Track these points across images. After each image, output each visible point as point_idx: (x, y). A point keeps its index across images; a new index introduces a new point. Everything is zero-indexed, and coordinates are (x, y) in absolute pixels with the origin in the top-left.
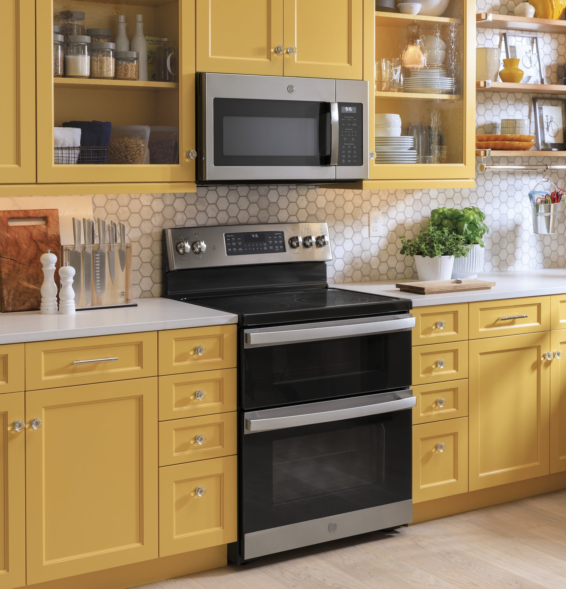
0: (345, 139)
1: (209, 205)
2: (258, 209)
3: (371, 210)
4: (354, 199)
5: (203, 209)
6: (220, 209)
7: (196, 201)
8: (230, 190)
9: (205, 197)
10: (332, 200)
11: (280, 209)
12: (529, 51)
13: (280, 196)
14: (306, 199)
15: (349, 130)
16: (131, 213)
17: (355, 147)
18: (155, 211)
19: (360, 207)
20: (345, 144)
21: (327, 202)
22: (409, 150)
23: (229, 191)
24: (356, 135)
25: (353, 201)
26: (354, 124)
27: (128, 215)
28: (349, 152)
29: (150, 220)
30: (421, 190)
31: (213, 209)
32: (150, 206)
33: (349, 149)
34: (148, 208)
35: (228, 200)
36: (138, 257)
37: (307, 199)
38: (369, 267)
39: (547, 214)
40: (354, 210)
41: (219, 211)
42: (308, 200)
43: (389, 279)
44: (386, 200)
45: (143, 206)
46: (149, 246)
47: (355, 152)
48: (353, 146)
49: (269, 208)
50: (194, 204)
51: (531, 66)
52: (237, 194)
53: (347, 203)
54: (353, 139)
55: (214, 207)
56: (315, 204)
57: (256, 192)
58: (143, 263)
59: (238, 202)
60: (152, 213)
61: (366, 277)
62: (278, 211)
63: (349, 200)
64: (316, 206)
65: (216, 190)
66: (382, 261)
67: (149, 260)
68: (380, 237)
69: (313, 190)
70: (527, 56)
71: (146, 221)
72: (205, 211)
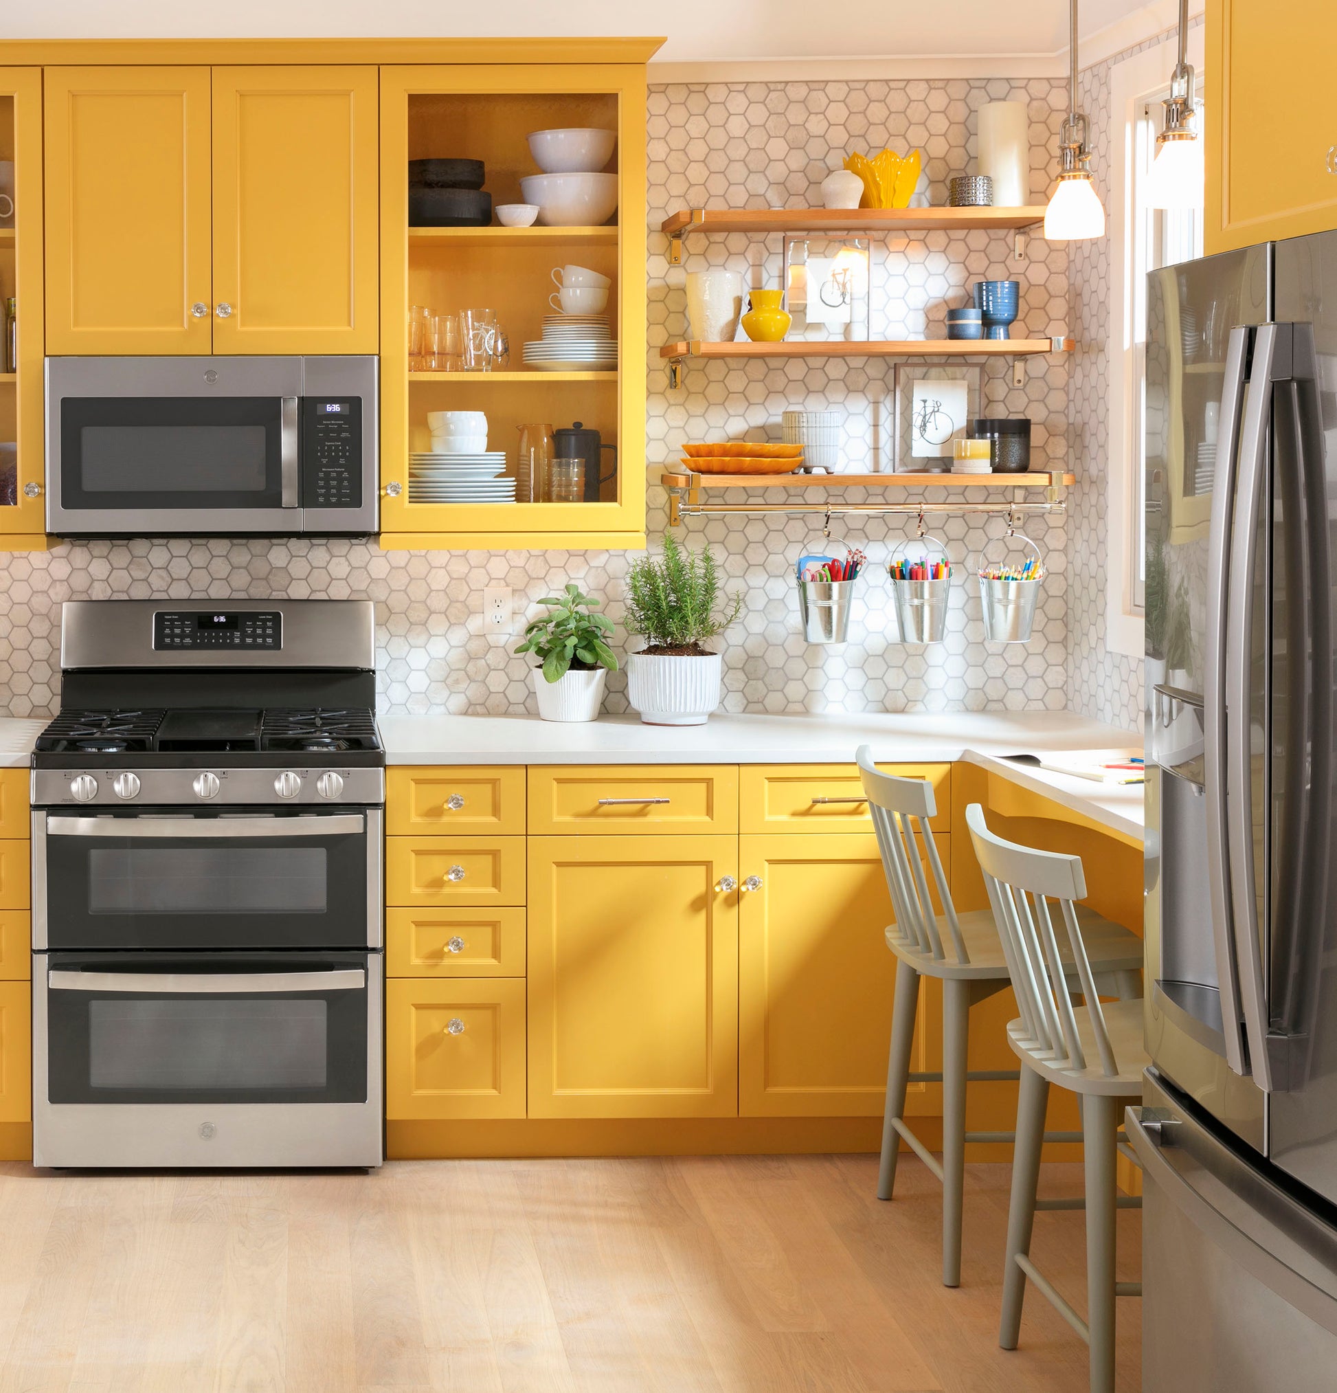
0: (325, 461)
1: (154, 570)
2: (249, 578)
3: (488, 584)
4: (449, 563)
5: (143, 576)
6: (175, 576)
7: (130, 563)
8: (193, 545)
9: (146, 557)
10: (403, 564)
11: (293, 579)
12: (843, 270)
13: (292, 556)
14: (347, 563)
15: (333, 445)
16: (14, 581)
17: (346, 475)
18: (55, 578)
19: (465, 579)
20: (323, 470)
21: (392, 568)
22: (495, 477)
23: (191, 547)
24: (348, 454)
25: (448, 568)
26: (344, 435)
27: (9, 583)
28: (334, 483)
29: (46, 592)
30: (607, 550)
31: (162, 578)
32: (46, 569)
33: (334, 479)
34: (43, 573)
35: (190, 562)
36: (26, 652)
37: (349, 562)
38: (484, 689)
39: (826, 603)
40: (450, 585)
41: (173, 580)
42: (350, 564)
43: (529, 713)
44: (524, 567)
45: (34, 569)
46: (45, 635)
47: (346, 483)
48: (342, 472)
49: (270, 577)
50: (126, 569)
51: (844, 301)
52: (208, 552)
53: (434, 571)
54: (342, 461)
55: (163, 573)
56: (366, 572)
57: (245, 549)
58: (34, 661)
59: (209, 566)
60: (49, 581)
61: (478, 706)
62: (288, 583)
63: (439, 566)
64: (367, 576)
65: (166, 545)
66: (514, 679)
67: (46, 657)
68: (509, 634)
69: (363, 547)
70: (836, 281)
71: (40, 594)
72: (146, 580)
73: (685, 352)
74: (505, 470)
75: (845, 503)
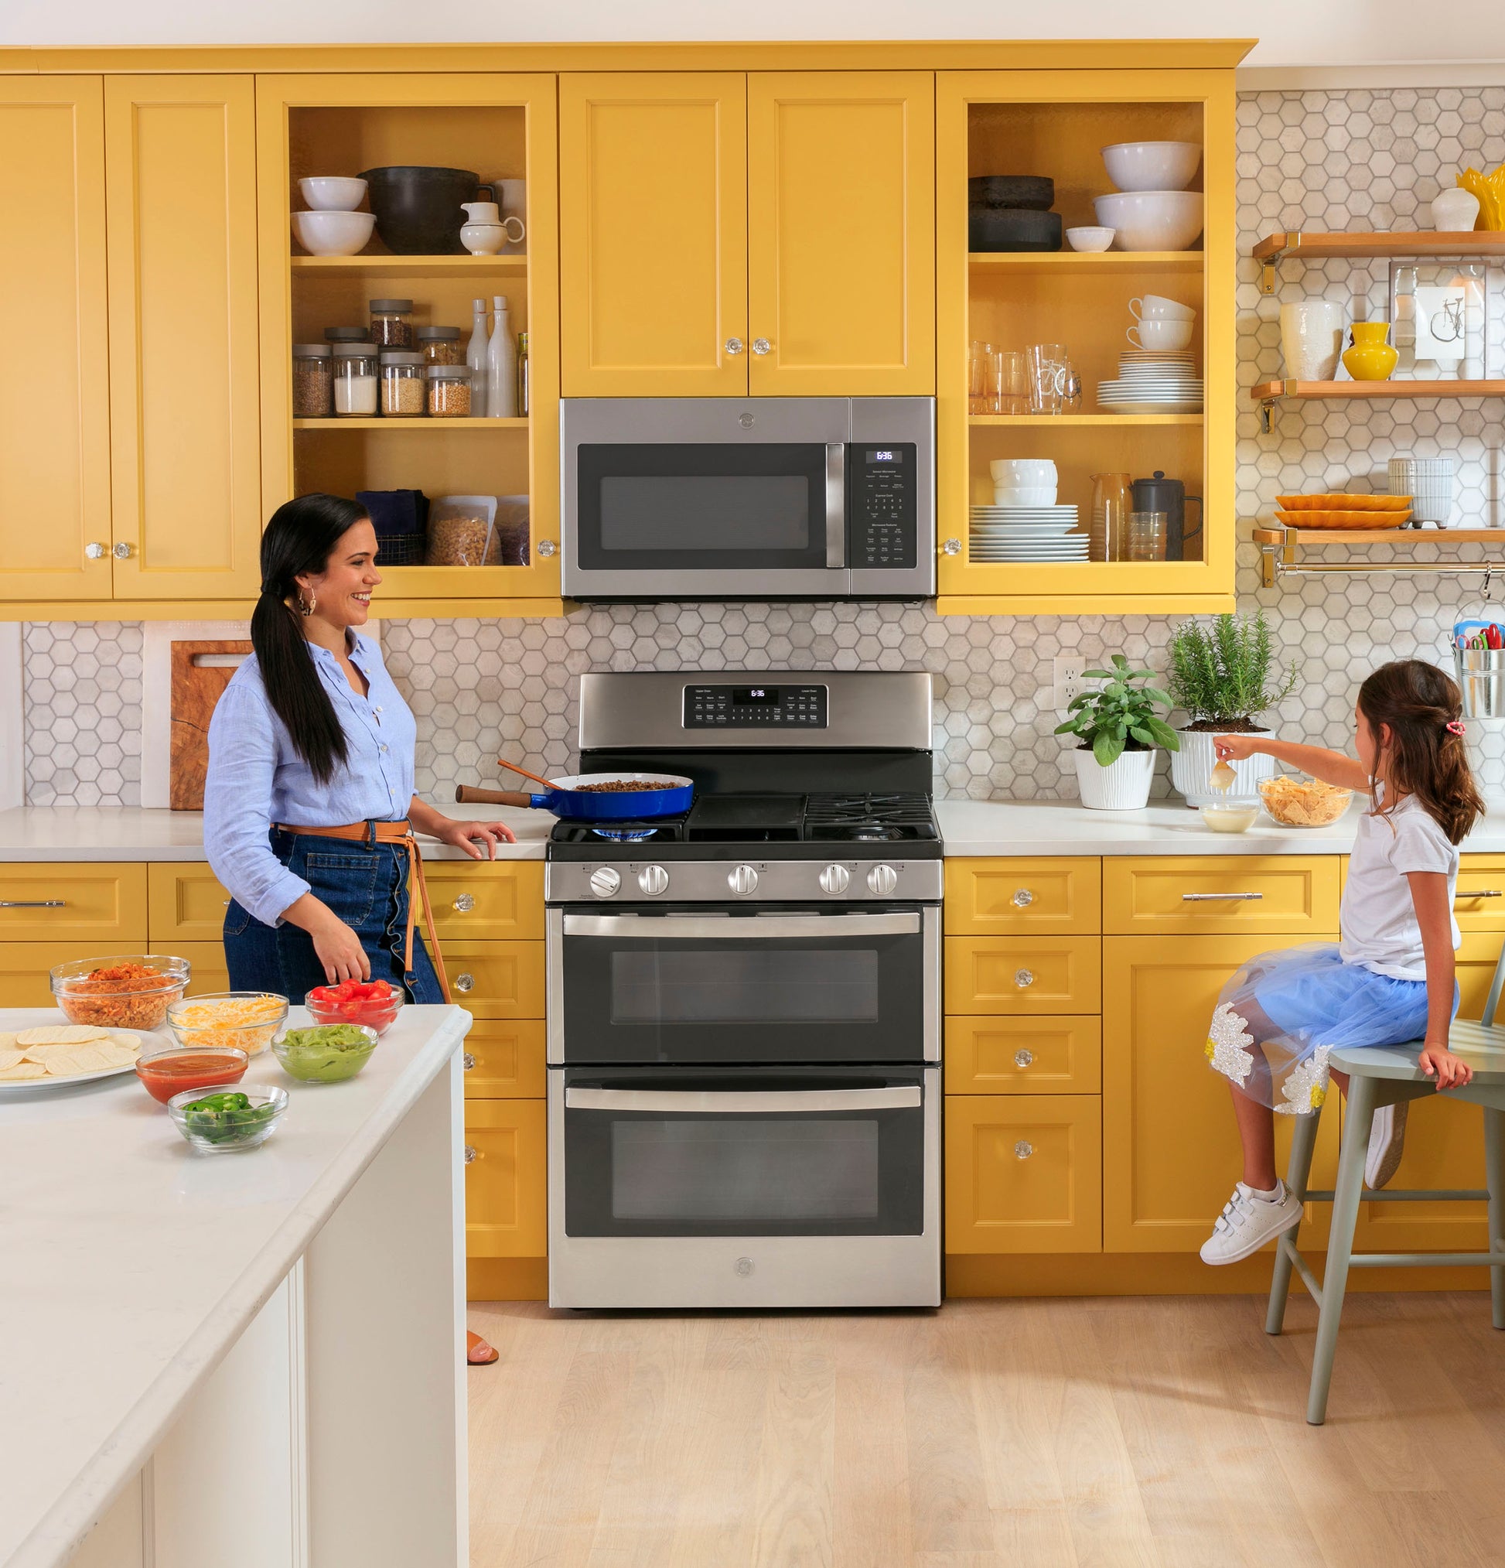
0: (874, 515)
1: (684, 638)
2: (790, 647)
3: (1058, 654)
4: (1015, 630)
5: (672, 645)
6: (707, 645)
7: (656, 630)
8: (727, 610)
9: (675, 624)
10: (963, 631)
11: (839, 648)
12: (1456, 299)
13: (839, 622)
14: (900, 630)
15: (884, 498)
16: (526, 650)
17: (898, 531)
18: (573, 647)
19: (1032, 647)
20: (873, 525)
21: (950, 635)
22: (1066, 533)
23: (725, 612)
24: (900, 507)
25: (1013, 635)
26: (896, 486)
27: (521, 653)
28: (885, 540)
29: (562, 663)
31: (693, 647)
32: (563, 637)
33: (885, 536)
34: (560, 641)
35: (723, 629)
36: (540, 730)
37: (902, 629)
38: (1054, 770)
40: (1015, 654)
41: (705, 649)
42: (903, 631)
44: (1098, 634)
45: (549, 637)
46: (561, 710)
47: (898, 540)
48: (895, 528)
49: (813, 645)
50: (652, 636)
51: (1457, 335)
52: (744, 617)
53: (997, 639)
54: (894, 516)
55: (694, 641)
56: (921, 640)
57: (785, 614)
58: (549, 740)
59: (746, 633)
60: (566, 650)
61: (1047, 790)
62: (834, 652)
63: (1004, 633)
64: (923, 644)
65: (697, 610)
67: (562, 736)
69: (917, 612)
70: (1449, 313)
71: (555, 665)
72: (674, 649)
73: (1279, 392)
74: (1077, 525)
75: (1458, 561)
